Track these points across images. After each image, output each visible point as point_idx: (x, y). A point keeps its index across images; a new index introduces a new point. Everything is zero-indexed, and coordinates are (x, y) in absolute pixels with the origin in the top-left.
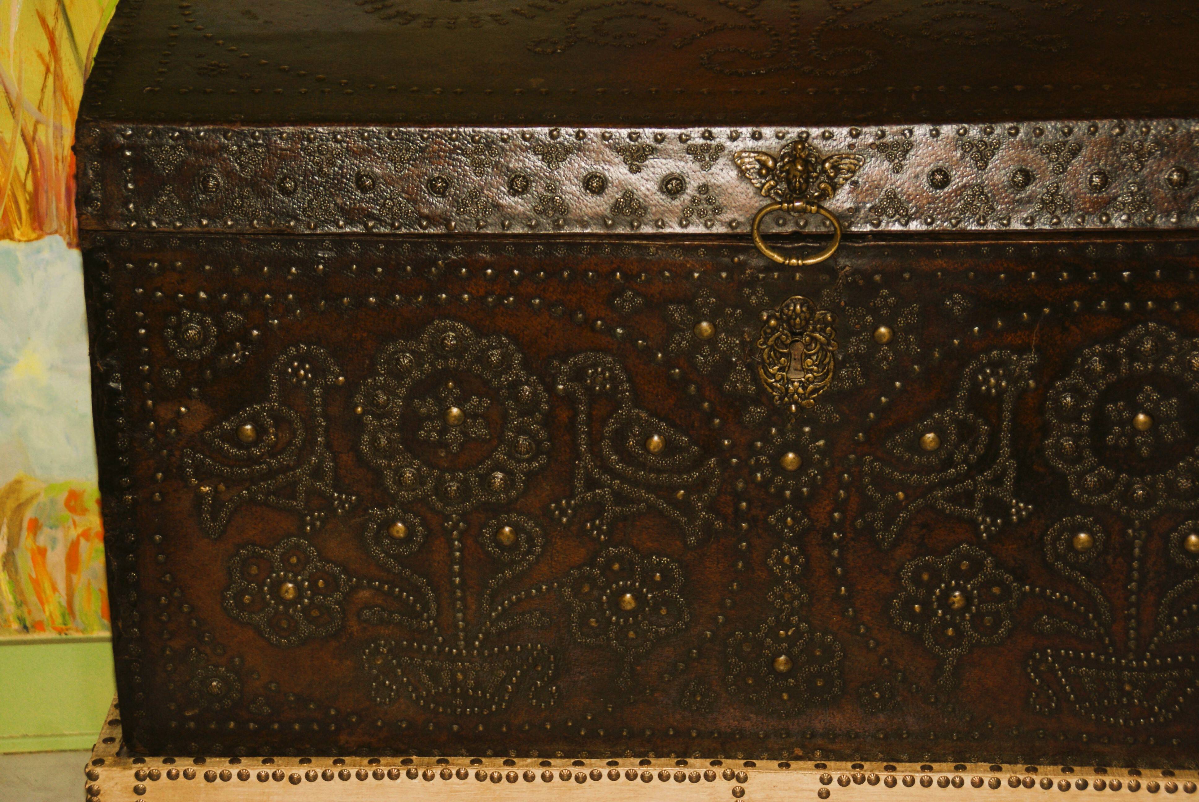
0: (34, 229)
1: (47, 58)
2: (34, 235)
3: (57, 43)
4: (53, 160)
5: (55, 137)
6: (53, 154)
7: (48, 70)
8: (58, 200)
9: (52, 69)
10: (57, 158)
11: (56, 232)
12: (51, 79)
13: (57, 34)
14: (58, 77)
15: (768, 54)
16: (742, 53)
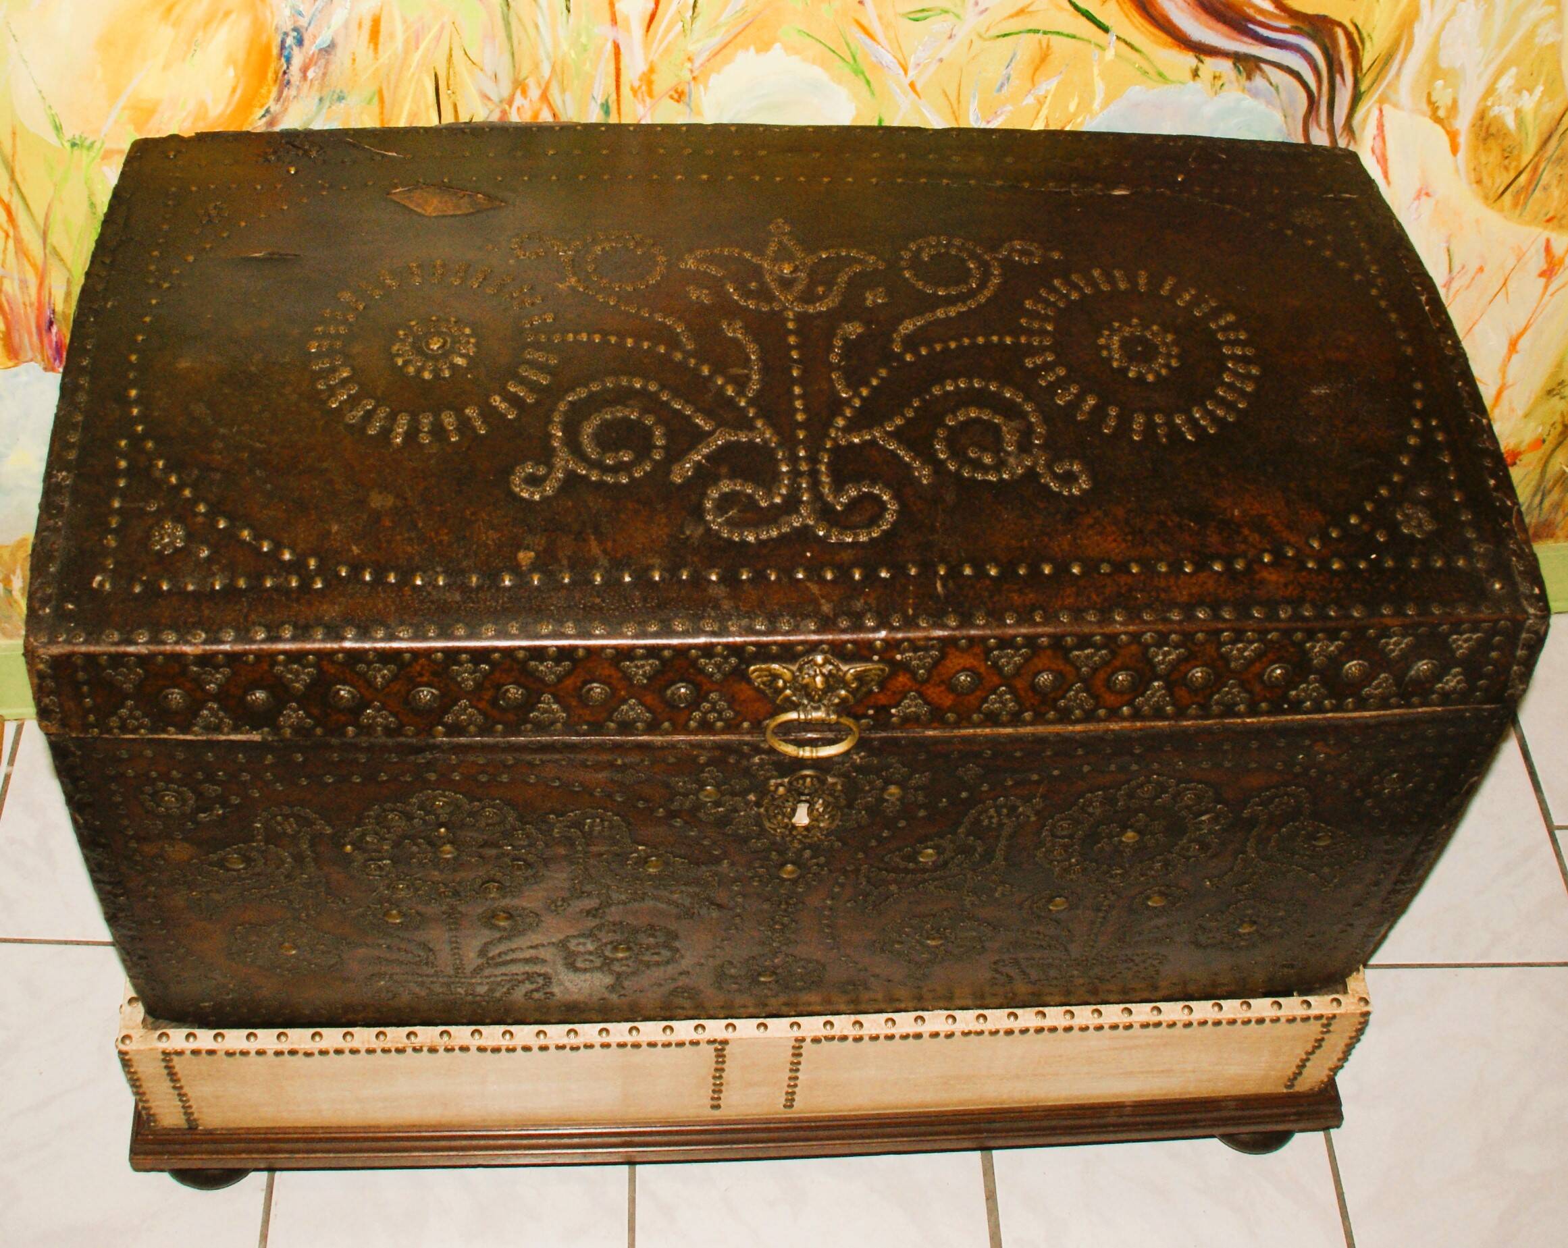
0: (10, 359)
1: (6, 226)
2: (11, 364)
3: (14, 213)
4: (22, 306)
5: (21, 288)
6: (21, 301)
7: (7, 236)
8: (30, 334)
9: (11, 233)
10: (24, 304)
11: (32, 360)
12: (11, 243)
13: (13, 207)
14: (18, 241)
15: (778, 500)
16: (750, 497)
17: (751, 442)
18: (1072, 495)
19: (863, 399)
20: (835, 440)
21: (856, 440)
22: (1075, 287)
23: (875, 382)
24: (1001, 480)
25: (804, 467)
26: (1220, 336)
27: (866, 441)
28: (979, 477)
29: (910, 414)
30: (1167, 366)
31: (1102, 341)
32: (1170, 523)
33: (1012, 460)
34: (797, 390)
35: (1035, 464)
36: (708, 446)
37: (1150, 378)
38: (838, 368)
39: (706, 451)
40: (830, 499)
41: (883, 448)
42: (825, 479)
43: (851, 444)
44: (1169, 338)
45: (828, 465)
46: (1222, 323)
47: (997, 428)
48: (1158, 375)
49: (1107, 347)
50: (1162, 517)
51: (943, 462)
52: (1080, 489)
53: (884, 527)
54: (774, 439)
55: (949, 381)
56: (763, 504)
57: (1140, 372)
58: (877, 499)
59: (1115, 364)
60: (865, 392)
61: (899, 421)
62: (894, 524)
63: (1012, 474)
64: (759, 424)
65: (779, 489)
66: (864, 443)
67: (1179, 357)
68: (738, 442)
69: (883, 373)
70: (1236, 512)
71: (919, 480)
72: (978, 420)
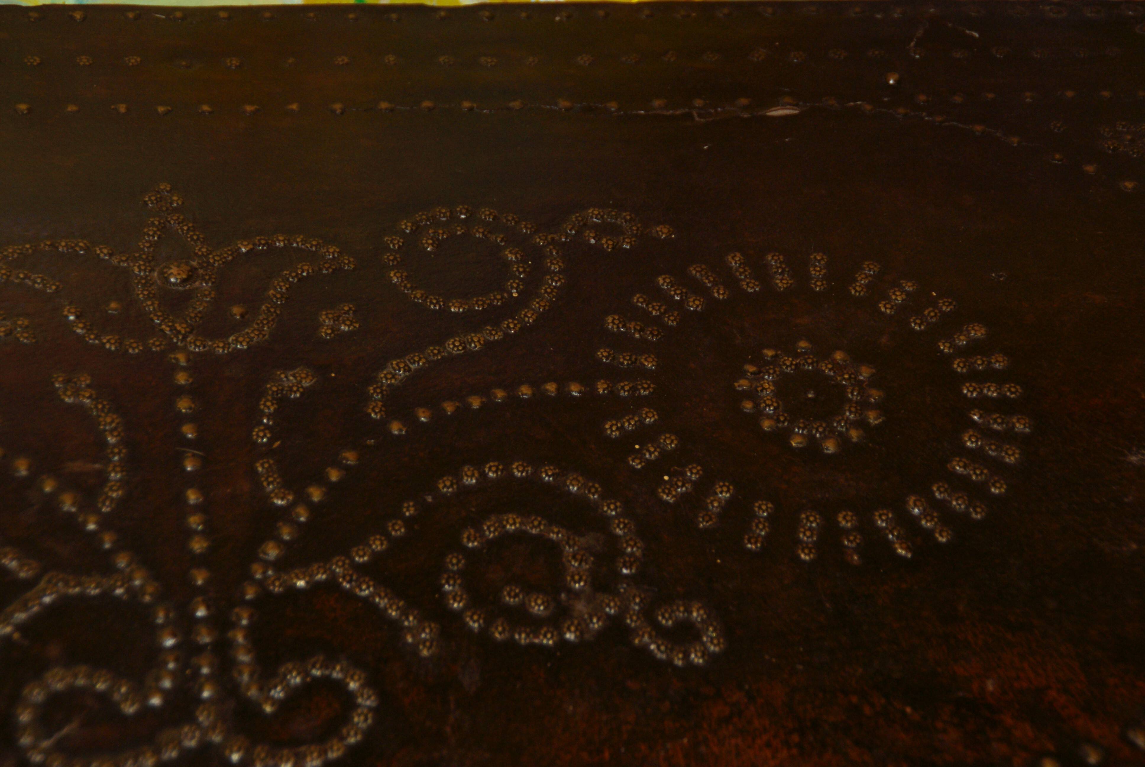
15: (156, 701)
16: (104, 698)
17: (106, 595)
18: (690, 666)
19: (312, 507)
20: (261, 584)
21: (301, 583)
22: (699, 289)
23: (334, 476)
24: (563, 643)
25: (205, 638)
26: (958, 366)
27: (319, 583)
28: (522, 638)
29: (398, 530)
30: (861, 424)
31: (743, 385)
32: (867, 710)
33: (580, 606)
34: (193, 497)
35: (623, 611)
36: (25, 607)
37: (830, 447)
38: (268, 452)
39: (21, 616)
40: (253, 692)
41: (350, 596)
42: (244, 658)
43: (292, 591)
44: (865, 373)
45: (251, 631)
46: (962, 341)
47: (555, 548)
48: (843, 440)
49: (752, 395)
50: (854, 699)
51: (458, 615)
52: (705, 653)
53: (352, 740)
54: (150, 589)
55: (467, 469)
56: (130, 709)
57: (811, 438)
58: (340, 686)
59: (767, 425)
60: (316, 494)
61: (378, 545)
62: (369, 734)
63: (581, 631)
64: (122, 562)
65: (158, 679)
66: (314, 587)
67: (881, 407)
68: (82, 597)
69: (350, 458)
70: (990, 686)
71: (414, 650)
72: (520, 536)
